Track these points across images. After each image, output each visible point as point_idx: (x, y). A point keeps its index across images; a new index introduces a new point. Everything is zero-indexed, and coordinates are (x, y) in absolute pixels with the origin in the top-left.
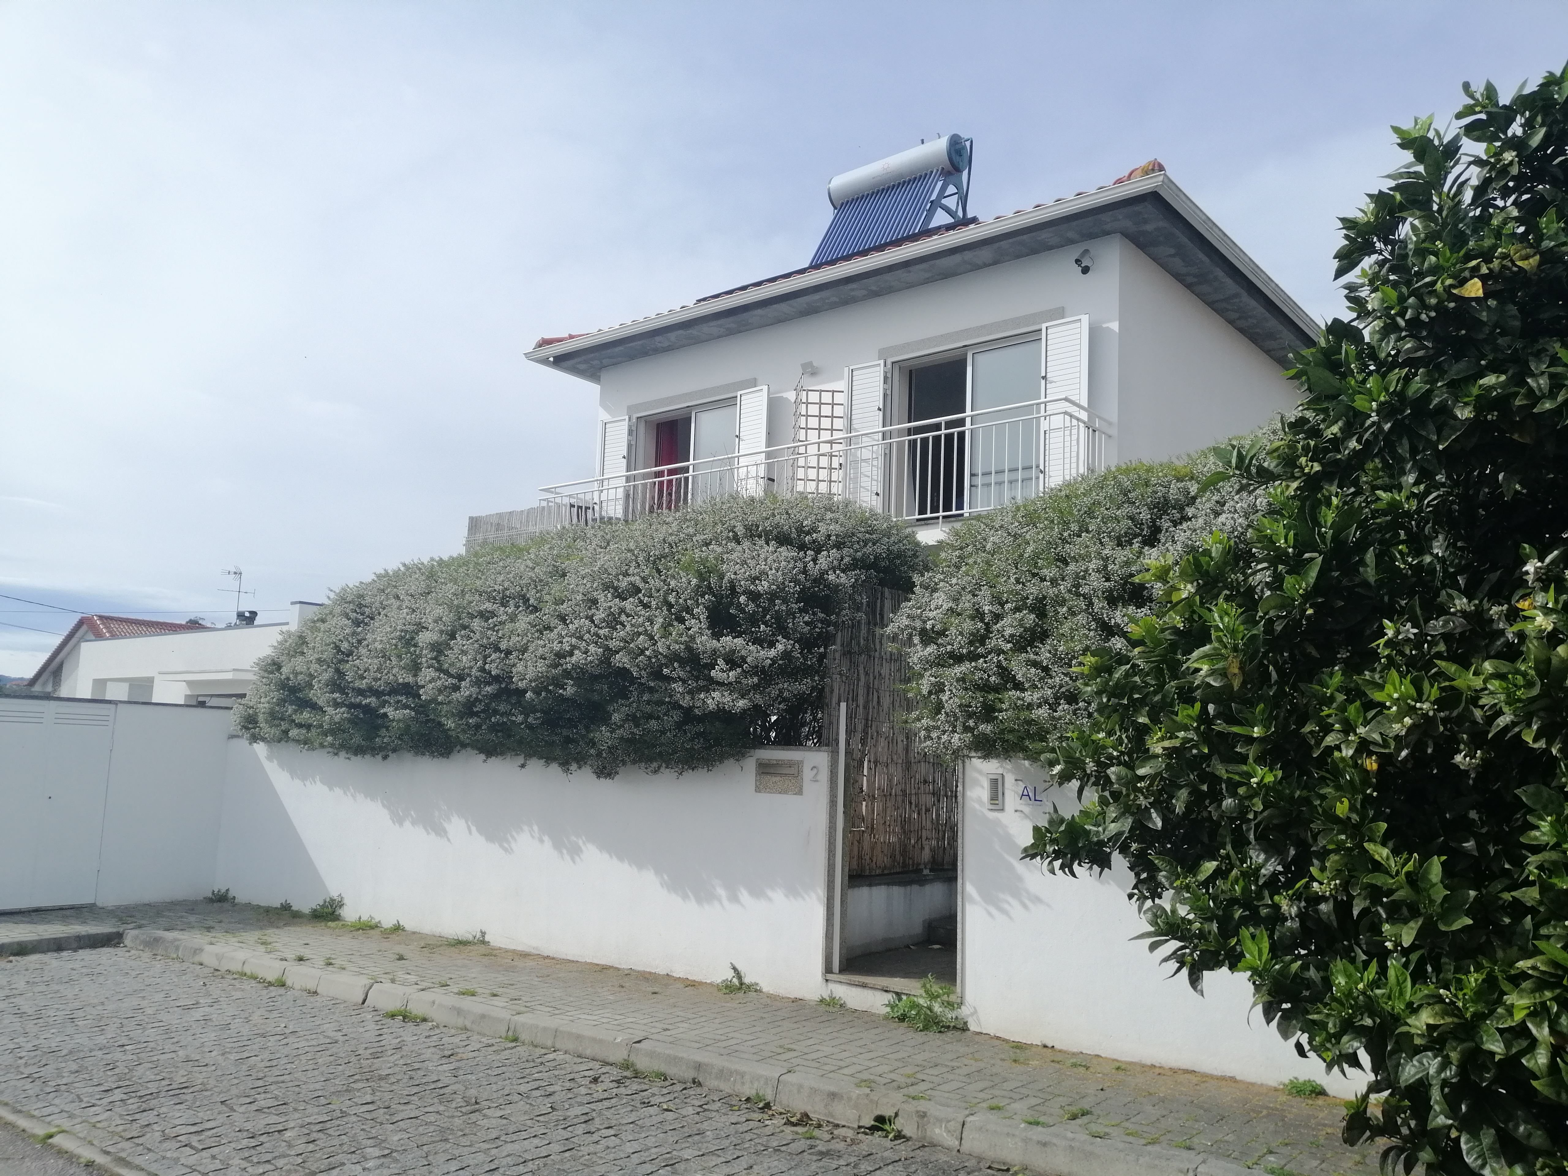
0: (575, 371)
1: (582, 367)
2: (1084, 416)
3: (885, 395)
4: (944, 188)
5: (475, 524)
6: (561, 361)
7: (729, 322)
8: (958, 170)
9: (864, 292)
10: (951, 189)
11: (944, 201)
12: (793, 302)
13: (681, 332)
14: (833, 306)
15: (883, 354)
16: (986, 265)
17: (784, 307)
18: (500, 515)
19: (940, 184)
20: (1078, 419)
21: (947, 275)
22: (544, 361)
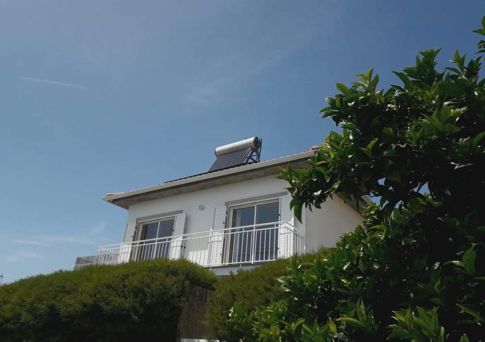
0: (119, 205)
1: (123, 204)
2: (292, 229)
3: (226, 218)
4: (252, 153)
5: (79, 260)
6: (115, 201)
7: (176, 190)
8: (257, 148)
9: (221, 183)
10: (255, 154)
11: (252, 157)
12: (197, 185)
13: (158, 193)
14: (211, 187)
15: (227, 204)
16: (262, 176)
17: (194, 186)
18: (88, 257)
19: (251, 152)
20: (290, 230)
21: (249, 179)
22: (110, 201)
